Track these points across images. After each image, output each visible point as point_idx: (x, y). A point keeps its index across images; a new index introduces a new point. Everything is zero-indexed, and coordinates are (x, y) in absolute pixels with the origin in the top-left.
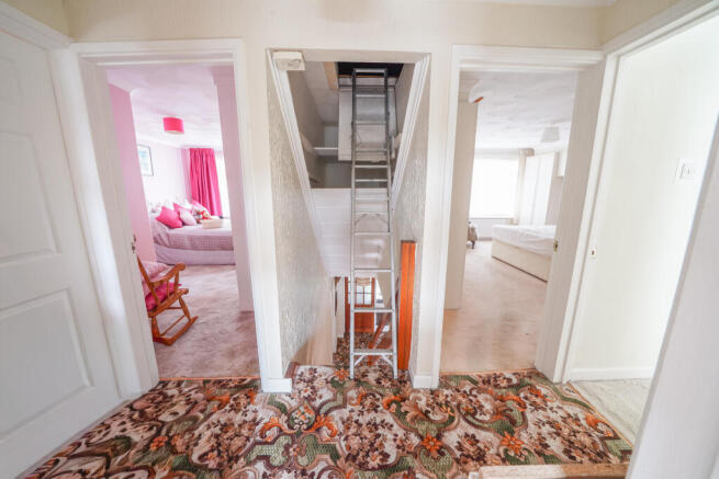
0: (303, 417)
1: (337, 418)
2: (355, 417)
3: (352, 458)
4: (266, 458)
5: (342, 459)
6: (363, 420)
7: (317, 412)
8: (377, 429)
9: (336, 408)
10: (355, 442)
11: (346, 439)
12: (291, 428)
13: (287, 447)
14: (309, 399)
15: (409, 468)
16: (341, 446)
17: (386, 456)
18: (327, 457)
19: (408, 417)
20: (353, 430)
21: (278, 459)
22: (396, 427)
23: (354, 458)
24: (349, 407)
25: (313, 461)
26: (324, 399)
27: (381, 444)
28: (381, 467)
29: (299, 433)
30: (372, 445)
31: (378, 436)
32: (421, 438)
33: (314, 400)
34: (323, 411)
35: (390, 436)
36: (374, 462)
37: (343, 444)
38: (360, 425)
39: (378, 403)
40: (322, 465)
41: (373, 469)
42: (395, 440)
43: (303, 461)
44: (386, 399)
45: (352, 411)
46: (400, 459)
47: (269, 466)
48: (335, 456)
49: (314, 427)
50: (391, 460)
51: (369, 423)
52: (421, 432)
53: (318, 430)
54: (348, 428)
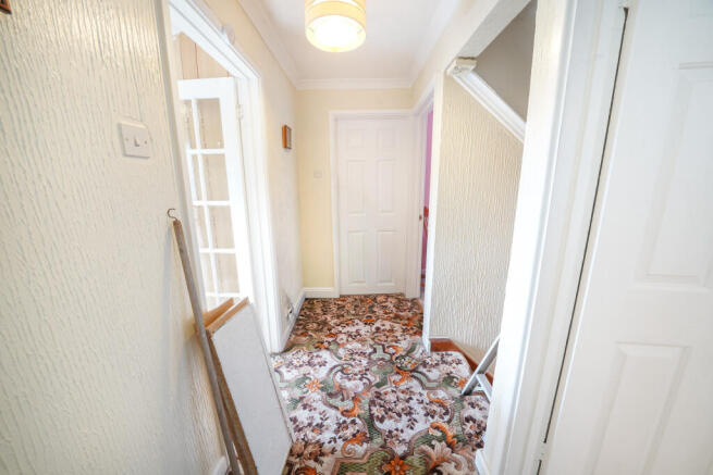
0: (407, 363)
1: (410, 384)
2: (415, 397)
3: (378, 396)
4: (375, 351)
5: (377, 390)
6: (413, 403)
7: (415, 370)
8: (406, 414)
9: (421, 383)
10: (391, 398)
11: (393, 391)
12: (397, 358)
13: (382, 359)
14: (425, 364)
15: (371, 439)
16: (387, 388)
17: (381, 420)
18: (378, 380)
19: (426, 448)
20: (402, 396)
21: (374, 357)
22: (412, 433)
23: (378, 397)
24: (425, 392)
25: (374, 374)
26: (427, 373)
27: (391, 417)
28: (372, 416)
29: (393, 363)
30: (390, 410)
31: (399, 415)
32: (403, 458)
33: (425, 367)
34: (415, 374)
35: (400, 426)
36: (376, 411)
37: (389, 390)
38: (408, 401)
39: (436, 417)
40: (372, 379)
41: (370, 410)
42: (397, 430)
43: (374, 368)
44: (446, 426)
45: (421, 395)
46: (379, 432)
47: (370, 354)
48: (378, 385)
49: (400, 371)
50: (377, 424)
51: (411, 408)
52: (409, 458)
53: (398, 373)
54: (403, 392)
